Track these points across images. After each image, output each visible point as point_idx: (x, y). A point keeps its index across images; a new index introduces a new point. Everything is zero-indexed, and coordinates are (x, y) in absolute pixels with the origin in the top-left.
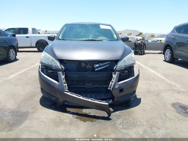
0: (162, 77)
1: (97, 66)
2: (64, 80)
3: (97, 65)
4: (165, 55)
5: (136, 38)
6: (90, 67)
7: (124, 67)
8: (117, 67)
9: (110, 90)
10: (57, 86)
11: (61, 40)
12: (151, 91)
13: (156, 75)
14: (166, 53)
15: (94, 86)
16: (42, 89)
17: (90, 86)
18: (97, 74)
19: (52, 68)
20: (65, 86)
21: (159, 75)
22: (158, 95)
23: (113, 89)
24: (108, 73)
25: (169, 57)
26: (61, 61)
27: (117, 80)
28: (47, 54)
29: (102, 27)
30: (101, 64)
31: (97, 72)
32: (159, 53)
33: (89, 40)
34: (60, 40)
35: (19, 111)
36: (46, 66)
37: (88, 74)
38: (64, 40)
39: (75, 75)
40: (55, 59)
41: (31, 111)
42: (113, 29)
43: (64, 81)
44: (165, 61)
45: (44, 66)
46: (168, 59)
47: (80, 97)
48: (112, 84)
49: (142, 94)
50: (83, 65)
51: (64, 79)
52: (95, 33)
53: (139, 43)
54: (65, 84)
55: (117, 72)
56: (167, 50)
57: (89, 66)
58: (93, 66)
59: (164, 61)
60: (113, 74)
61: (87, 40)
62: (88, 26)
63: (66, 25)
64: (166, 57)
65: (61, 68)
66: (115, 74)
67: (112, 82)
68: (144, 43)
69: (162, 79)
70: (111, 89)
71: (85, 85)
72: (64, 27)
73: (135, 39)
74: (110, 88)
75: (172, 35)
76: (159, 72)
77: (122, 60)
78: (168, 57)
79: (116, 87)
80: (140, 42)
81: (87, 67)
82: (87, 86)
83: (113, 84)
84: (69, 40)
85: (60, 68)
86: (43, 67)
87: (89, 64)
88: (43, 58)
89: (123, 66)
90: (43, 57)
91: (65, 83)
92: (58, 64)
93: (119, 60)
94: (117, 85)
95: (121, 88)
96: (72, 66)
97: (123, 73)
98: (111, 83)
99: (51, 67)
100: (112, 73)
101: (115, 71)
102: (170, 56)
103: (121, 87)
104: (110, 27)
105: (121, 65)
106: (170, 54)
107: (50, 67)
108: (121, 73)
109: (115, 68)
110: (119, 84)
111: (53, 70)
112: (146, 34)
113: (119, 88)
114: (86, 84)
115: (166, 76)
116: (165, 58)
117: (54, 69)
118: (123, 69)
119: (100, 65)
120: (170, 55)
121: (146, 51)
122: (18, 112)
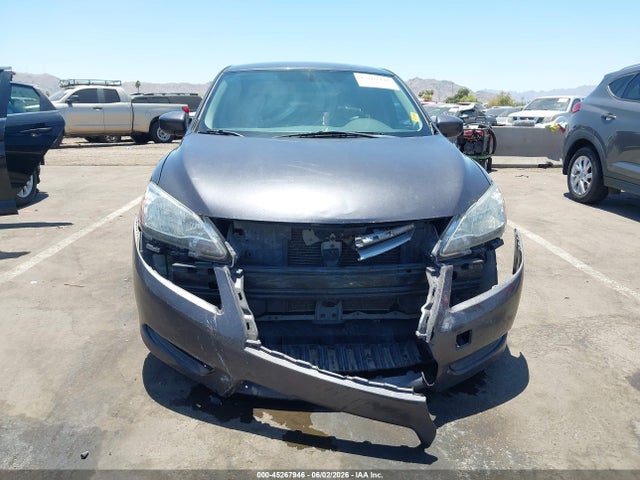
0: (579, 265)
1: (364, 241)
2: (241, 298)
3: (367, 240)
4: (572, 175)
5: (455, 110)
6: (338, 245)
7: (468, 244)
8: (442, 245)
9: (422, 341)
10: (213, 324)
11: (213, 133)
12: (551, 326)
13: (552, 254)
14: (573, 168)
15: (349, 317)
16: (146, 329)
17: (334, 315)
18: (366, 273)
19: (187, 251)
20: (248, 324)
21: (565, 256)
22: (582, 342)
23: (433, 333)
24: (409, 271)
25: (585, 184)
26: (226, 226)
27: (447, 300)
28: (164, 195)
29: (364, 81)
30: (382, 236)
31: (366, 269)
32: (540, 166)
33: (320, 133)
34: (209, 133)
35: (61, 427)
36: (163, 243)
37: (332, 274)
38: (226, 134)
39: (280, 280)
40: (201, 217)
41: (109, 425)
42: (405, 90)
43: (244, 303)
44: (570, 196)
45: (155, 243)
46: (582, 191)
47: (309, 367)
48: (428, 313)
49: (524, 338)
50: (309, 238)
51: (243, 295)
52: (339, 107)
53: (474, 130)
54: (246, 317)
55: (444, 268)
56: (581, 158)
57: (334, 243)
58: (347, 242)
59: (566, 195)
60: (428, 275)
61: (313, 136)
62: (311, 79)
63: (227, 74)
64: (573, 184)
65: (225, 252)
66: (436, 274)
67: (429, 307)
68: (490, 132)
69: (579, 271)
70: (428, 334)
71: (313, 313)
72: (220, 81)
73: (453, 113)
74: (424, 330)
75: (597, 106)
76: (560, 244)
77: (460, 217)
78: (582, 184)
79: (446, 325)
80: (476, 127)
81: (326, 246)
82: (323, 315)
83: (433, 314)
84: (245, 134)
85: (221, 253)
86: (150, 246)
87: (333, 235)
88: (149, 210)
89: (465, 240)
90: (151, 206)
91: (246, 312)
92: (213, 237)
93: (451, 217)
94: (446, 320)
95: (463, 331)
96: (266, 241)
97: (465, 267)
98: (423, 310)
99: (182, 247)
100: (425, 270)
101: (436, 263)
102: (589, 180)
103: (460, 327)
104: (391, 79)
105: (457, 237)
106: (589, 171)
107: (179, 249)
108: (459, 271)
109: (435, 251)
110: (454, 315)
111: (192, 260)
112: (480, 93)
113: (454, 329)
114: (320, 309)
115: (590, 257)
116: (570, 187)
117: (196, 255)
118: (465, 253)
119: (377, 237)
120: (590, 175)
121: (496, 160)
122: (58, 433)
